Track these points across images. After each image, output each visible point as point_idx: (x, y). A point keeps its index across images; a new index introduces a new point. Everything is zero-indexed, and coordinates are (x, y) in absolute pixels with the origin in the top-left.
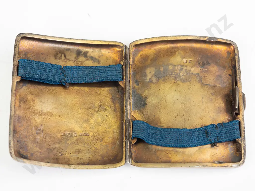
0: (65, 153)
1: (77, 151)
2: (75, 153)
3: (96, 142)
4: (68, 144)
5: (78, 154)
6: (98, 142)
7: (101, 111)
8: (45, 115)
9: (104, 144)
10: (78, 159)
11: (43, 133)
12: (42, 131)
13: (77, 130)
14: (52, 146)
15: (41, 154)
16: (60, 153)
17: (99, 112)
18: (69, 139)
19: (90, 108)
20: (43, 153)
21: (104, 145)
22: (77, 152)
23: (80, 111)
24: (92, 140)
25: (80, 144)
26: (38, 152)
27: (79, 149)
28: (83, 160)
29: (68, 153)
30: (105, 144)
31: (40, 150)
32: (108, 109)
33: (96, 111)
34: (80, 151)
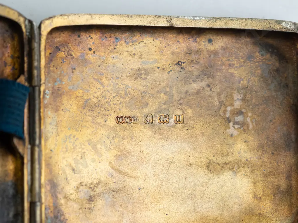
0: (171, 68)
1: (143, 76)
2: (147, 69)
3: (100, 99)
4: (166, 93)
5: (141, 68)
6: (95, 100)
7: (88, 185)
8: (226, 163)
9: (79, 93)
10: (140, 54)
11: (228, 115)
12: (229, 122)
13: (145, 131)
14: (204, 84)
15: (227, 62)
16: (184, 70)
17: (95, 182)
18: (164, 107)
19: (117, 192)
20: (223, 64)
21: (81, 91)
22: (143, 72)
23: (140, 182)
24: (110, 105)
25: (136, 94)
26: (237, 67)
27: (139, 80)
28: (128, 51)
29: (163, 69)
30: (79, 95)
31: (232, 71)
32: (72, 191)
33: (100, 186)
34: (135, 76)
